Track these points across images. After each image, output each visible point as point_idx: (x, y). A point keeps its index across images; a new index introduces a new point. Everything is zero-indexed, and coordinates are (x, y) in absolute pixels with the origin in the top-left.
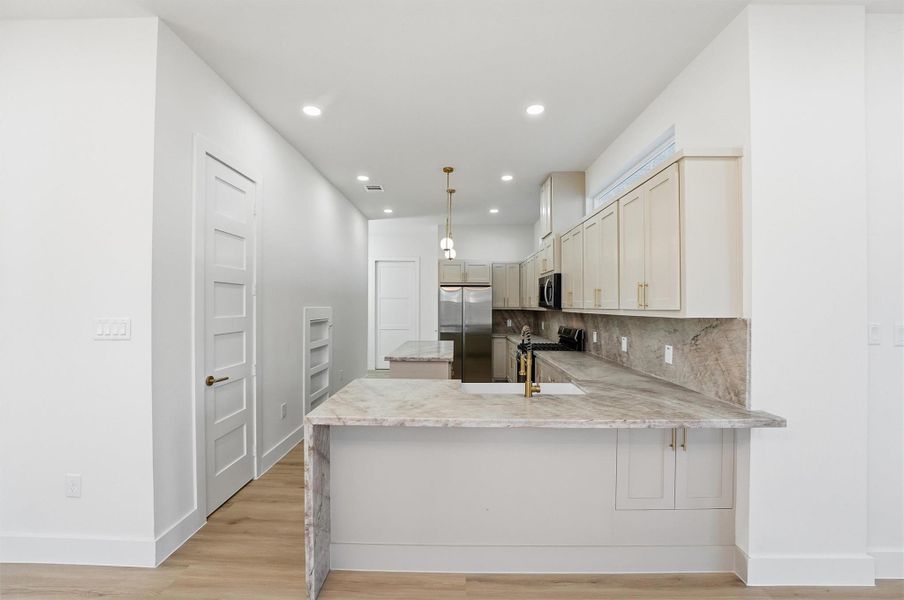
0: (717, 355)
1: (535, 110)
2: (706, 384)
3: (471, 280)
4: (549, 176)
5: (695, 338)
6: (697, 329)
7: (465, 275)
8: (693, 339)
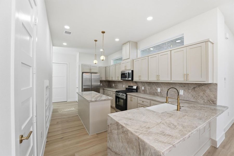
0: (204, 92)
1: (150, 18)
2: (199, 99)
3: (92, 71)
4: (129, 42)
5: (194, 88)
6: (195, 86)
7: (90, 69)
8: (193, 88)
